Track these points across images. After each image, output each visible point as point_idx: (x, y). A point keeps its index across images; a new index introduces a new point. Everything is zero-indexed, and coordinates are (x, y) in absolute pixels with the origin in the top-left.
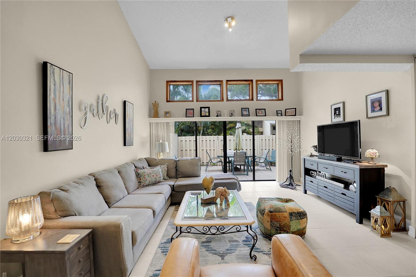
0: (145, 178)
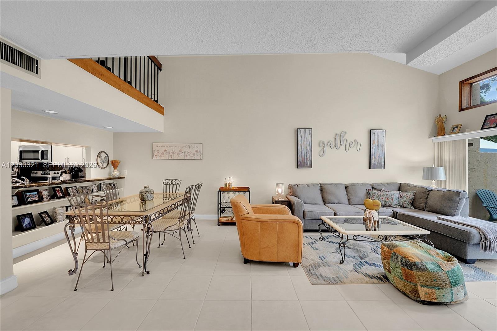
0: (392, 199)
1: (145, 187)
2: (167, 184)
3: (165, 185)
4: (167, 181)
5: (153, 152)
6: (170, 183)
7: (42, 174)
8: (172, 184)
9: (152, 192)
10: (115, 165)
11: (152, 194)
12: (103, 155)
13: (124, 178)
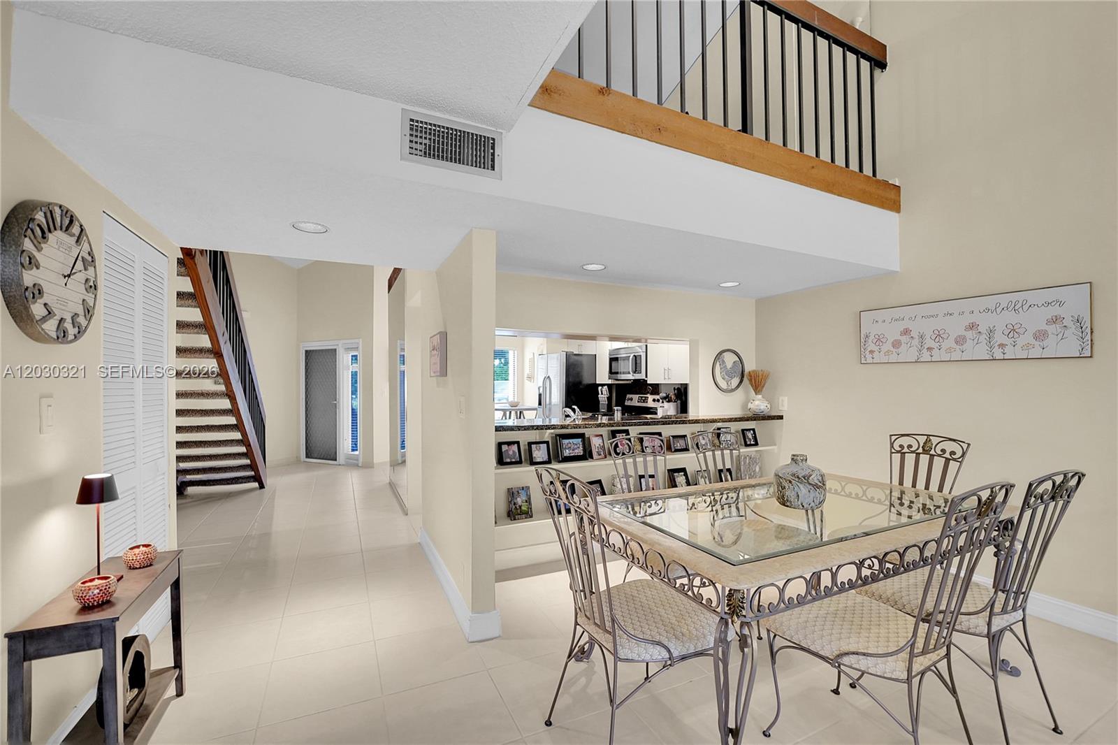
1: (794, 459)
2: (906, 450)
3: (898, 452)
4: (905, 441)
5: (862, 341)
6: (920, 450)
7: (638, 402)
8: (925, 452)
9: (814, 479)
10: (757, 382)
11: (816, 487)
12: (730, 359)
13: (781, 417)
